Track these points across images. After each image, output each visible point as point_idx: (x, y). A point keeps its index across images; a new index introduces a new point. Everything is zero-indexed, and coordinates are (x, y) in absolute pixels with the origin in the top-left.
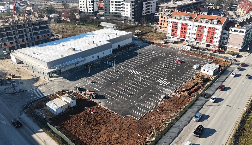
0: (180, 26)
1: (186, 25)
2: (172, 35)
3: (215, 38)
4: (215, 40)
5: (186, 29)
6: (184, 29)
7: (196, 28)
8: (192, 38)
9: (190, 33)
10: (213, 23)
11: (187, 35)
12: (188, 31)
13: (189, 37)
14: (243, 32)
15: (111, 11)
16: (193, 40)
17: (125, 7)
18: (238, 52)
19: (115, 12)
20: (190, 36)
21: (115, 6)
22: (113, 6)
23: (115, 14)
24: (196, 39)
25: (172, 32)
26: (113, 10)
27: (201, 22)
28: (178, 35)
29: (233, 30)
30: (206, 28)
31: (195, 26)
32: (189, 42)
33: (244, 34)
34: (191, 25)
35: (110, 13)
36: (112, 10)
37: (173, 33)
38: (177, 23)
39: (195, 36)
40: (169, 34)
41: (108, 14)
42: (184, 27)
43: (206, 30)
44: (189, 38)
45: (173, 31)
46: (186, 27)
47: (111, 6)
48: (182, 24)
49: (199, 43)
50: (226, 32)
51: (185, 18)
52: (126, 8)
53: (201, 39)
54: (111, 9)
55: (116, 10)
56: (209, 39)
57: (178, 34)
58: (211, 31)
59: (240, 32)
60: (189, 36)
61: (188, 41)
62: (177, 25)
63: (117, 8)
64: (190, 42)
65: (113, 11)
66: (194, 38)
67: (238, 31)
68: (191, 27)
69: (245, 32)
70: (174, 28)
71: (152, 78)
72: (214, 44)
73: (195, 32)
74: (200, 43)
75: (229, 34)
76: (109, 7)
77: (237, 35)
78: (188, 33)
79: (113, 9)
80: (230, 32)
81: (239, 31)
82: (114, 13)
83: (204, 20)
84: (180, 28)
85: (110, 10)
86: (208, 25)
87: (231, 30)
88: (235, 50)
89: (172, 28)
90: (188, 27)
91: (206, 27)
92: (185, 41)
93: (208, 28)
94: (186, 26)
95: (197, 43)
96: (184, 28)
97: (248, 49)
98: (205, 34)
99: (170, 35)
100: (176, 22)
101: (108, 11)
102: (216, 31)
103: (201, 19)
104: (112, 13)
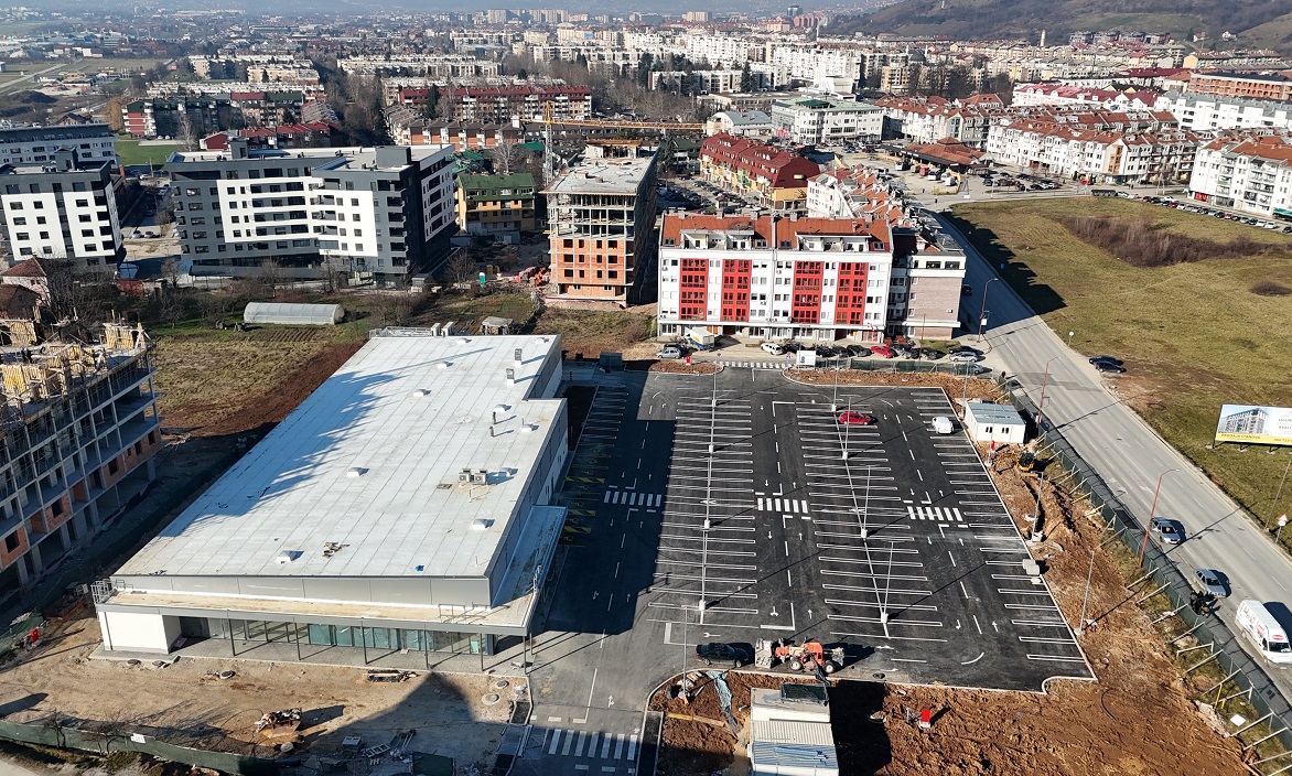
0: (715, 276)
1: (746, 265)
2: (683, 318)
3: (870, 300)
4: (869, 308)
5: (745, 282)
6: (736, 283)
7: (790, 274)
8: (776, 313)
9: (763, 297)
10: (850, 247)
11: (754, 305)
12: (755, 289)
13: (762, 313)
14: (956, 266)
15: (229, 238)
16: (783, 322)
17: (348, 210)
18: (949, 338)
19: (255, 238)
20: (767, 308)
21: (252, 211)
22: (240, 212)
23: (257, 253)
24: (796, 317)
25: (683, 302)
26: (244, 233)
27: (801, 247)
28: (710, 313)
29: (922, 264)
30: (827, 268)
31: (784, 266)
32: (762, 332)
33: (961, 273)
34: (764, 266)
35: (222, 248)
36: (237, 234)
37: (687, 306)
38: (703, 261)
39: (788, 306)
40: (668, 315)
41: (213, 254)
42: (736, 275)
43: (831, 275)
44: (762, 318)
45: (684, 298)
46: (743, 275)
47: (226, 213)
48: (728, 264)
49: (804, 329)
50: (901, 272)
51: (731, 237)
52: (349, 217)
53: (815, 314)
54: (228, 228)
55: (261, 232)
56: (849, 310)
57: (709, 307)
58: (852, 277)
59: (948, 266)
60: (762, 308)
61: (757, 328)
62: (703, 270)
63: (264, 220)
64: (767, 331)
65: (244, 238)
66: (785, 314)
67: (937, 265)
68: (768, 273)
69: (962, 266)
70: (690, 286)
71: (880, 511)
72: (867, 323)
73: (789, 290)
74: (810, 330)
75: (910, 280)
76: (218, 220)
77: (938, 281)
78: (754, 298)
79: (242, 226)
80: (913, 273)
81: (943, 266)
82: (250, 246)
83: (810, 239)
84: (720, 280)
85: (220, 234)
86: (838, 257)
87: (916, 264)
88: (938, 335)
89: (683, 285)
90: (755, 273)
91: (827, 265)
92: (746, 331)
93: (837, 266)
94: (747, 271)
95: (796, 331)
96: (736, 280)
97: (984, 322)
98: (830, 291)
99: (677, 316)
100: (697, 261)
101: (211, 241)
102: (871, 275)
103: (801, 237)
104: (238, 247)
